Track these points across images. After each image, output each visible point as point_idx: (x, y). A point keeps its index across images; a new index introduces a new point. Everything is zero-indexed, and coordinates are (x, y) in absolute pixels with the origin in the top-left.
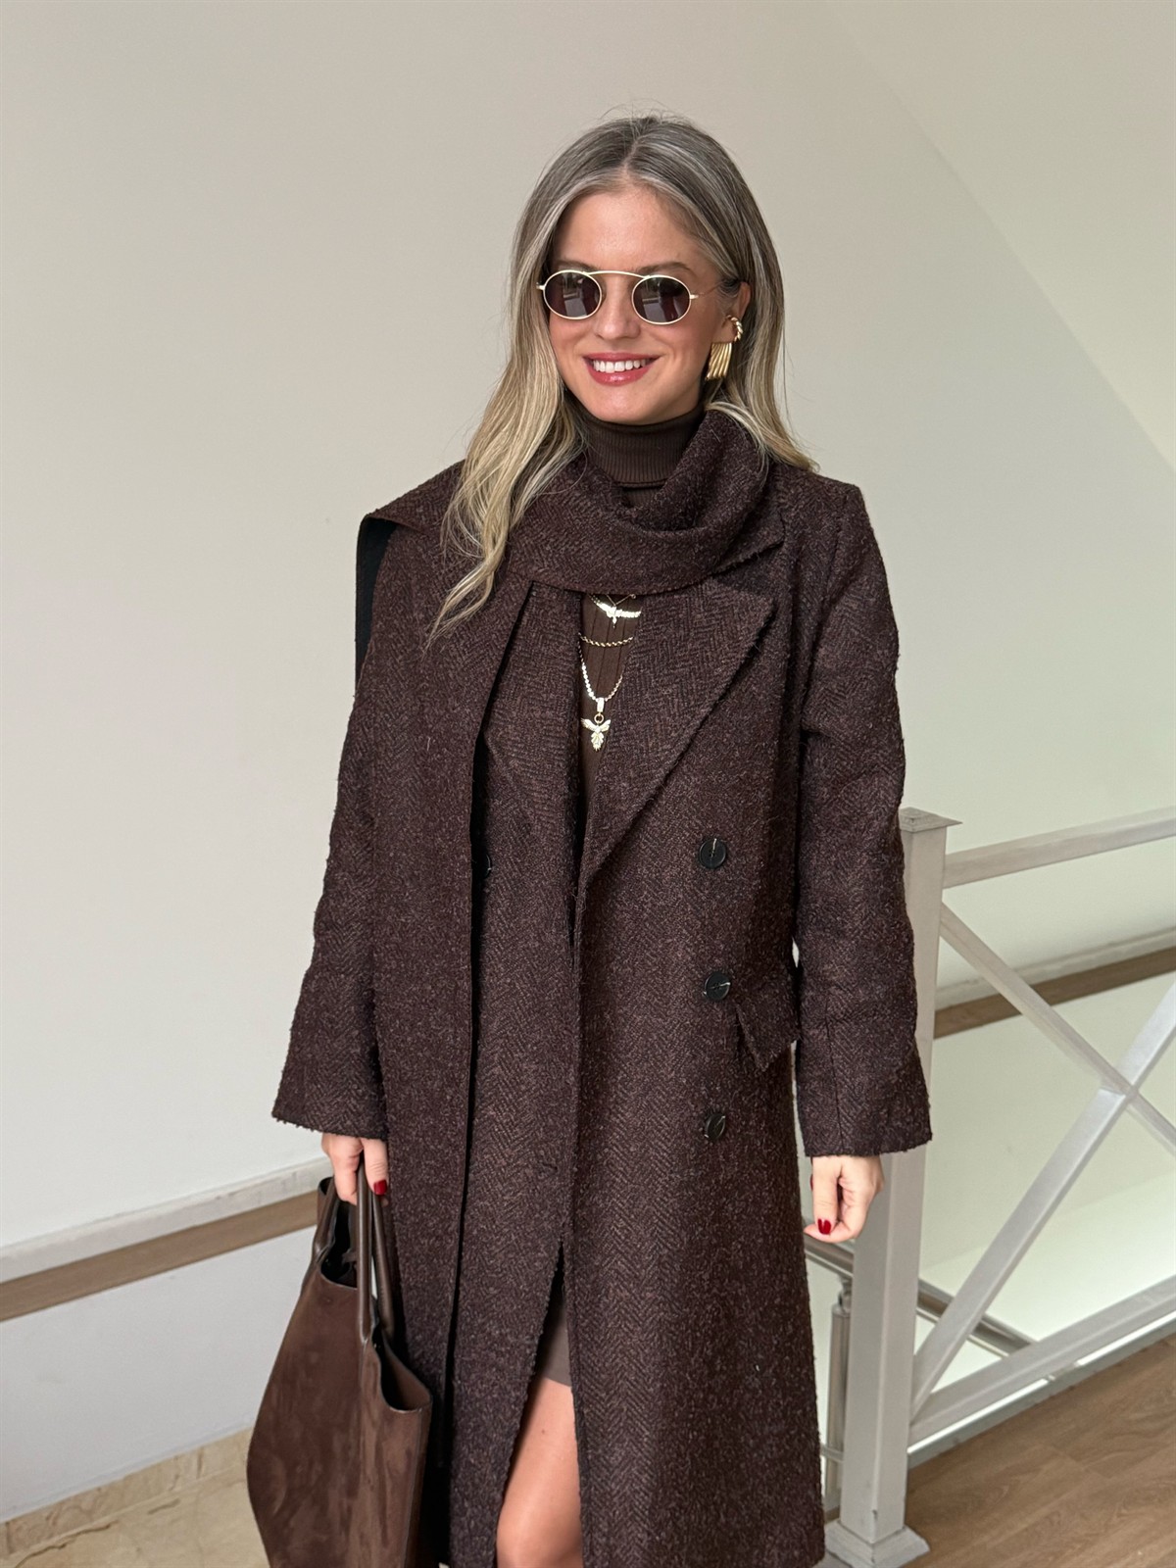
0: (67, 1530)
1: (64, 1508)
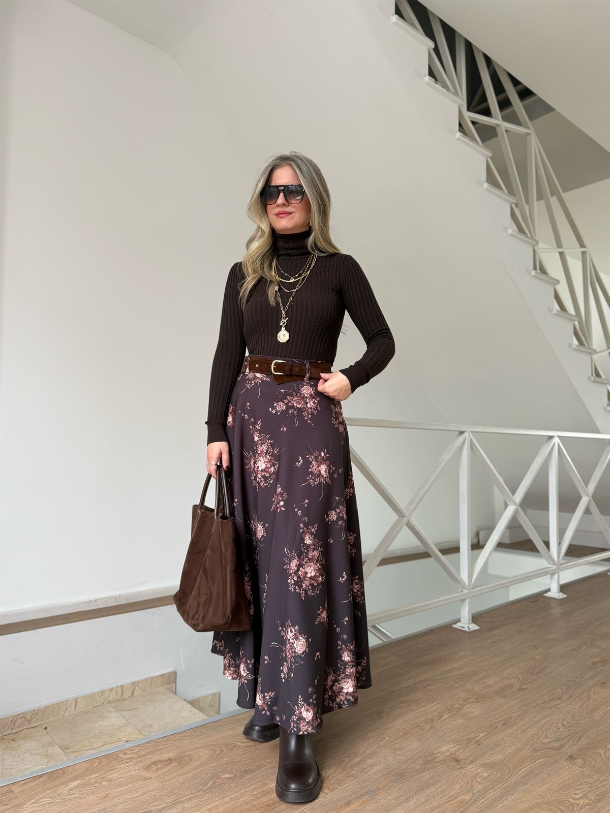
0: (19, 728)
1: (19, 717)
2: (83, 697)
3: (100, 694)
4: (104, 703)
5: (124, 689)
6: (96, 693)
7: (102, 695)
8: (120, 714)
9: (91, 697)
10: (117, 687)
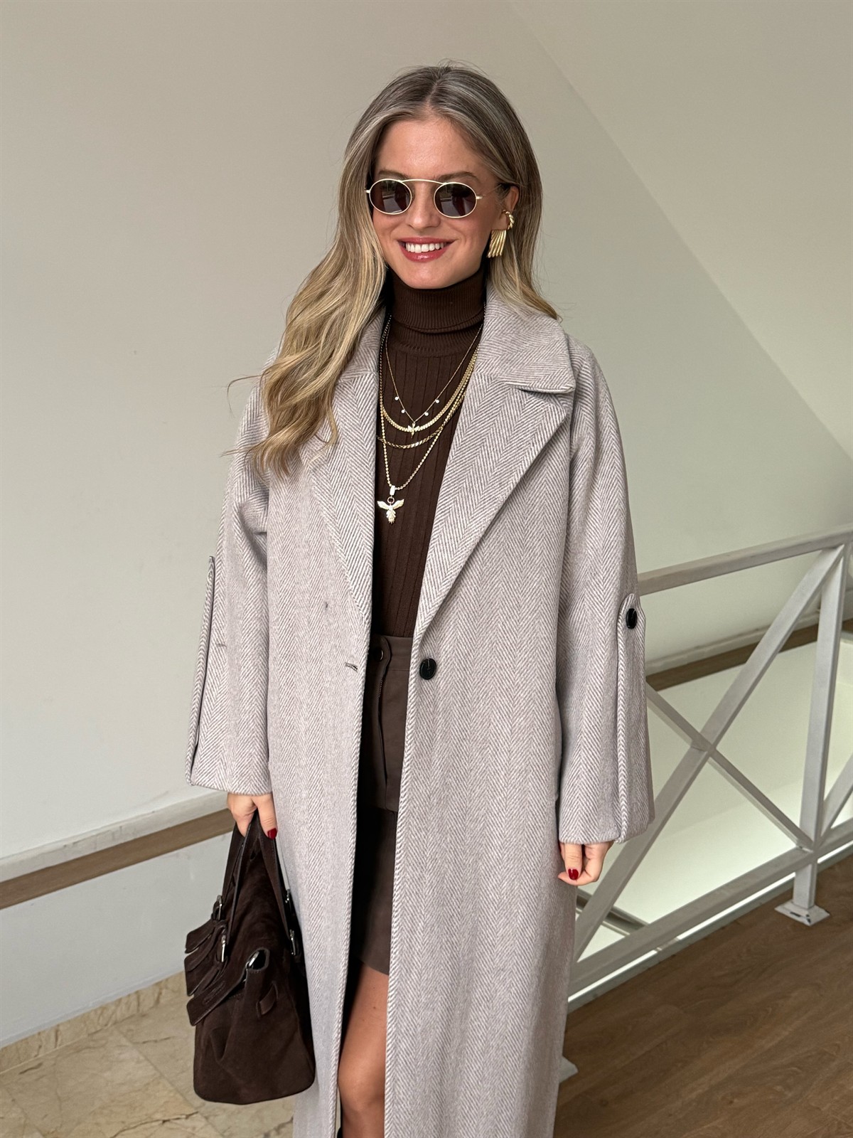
2: (69, 1021)
3: (99, 1012)
4: (106, 1025)
5: (142, 997)
6: (92, 1011)
7: (102, 1013)
8: (141, 1052)
9: (84, 1019)
10: (129, 996)
